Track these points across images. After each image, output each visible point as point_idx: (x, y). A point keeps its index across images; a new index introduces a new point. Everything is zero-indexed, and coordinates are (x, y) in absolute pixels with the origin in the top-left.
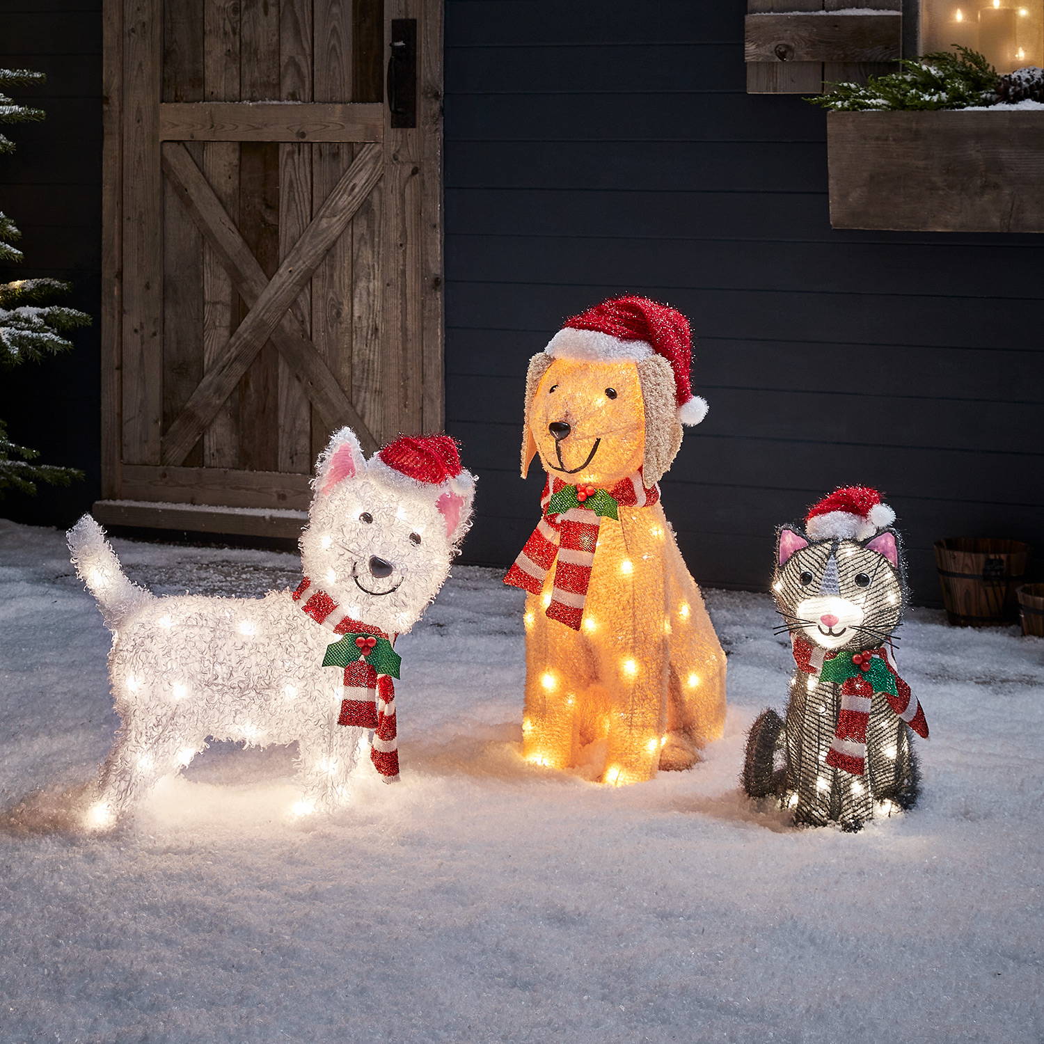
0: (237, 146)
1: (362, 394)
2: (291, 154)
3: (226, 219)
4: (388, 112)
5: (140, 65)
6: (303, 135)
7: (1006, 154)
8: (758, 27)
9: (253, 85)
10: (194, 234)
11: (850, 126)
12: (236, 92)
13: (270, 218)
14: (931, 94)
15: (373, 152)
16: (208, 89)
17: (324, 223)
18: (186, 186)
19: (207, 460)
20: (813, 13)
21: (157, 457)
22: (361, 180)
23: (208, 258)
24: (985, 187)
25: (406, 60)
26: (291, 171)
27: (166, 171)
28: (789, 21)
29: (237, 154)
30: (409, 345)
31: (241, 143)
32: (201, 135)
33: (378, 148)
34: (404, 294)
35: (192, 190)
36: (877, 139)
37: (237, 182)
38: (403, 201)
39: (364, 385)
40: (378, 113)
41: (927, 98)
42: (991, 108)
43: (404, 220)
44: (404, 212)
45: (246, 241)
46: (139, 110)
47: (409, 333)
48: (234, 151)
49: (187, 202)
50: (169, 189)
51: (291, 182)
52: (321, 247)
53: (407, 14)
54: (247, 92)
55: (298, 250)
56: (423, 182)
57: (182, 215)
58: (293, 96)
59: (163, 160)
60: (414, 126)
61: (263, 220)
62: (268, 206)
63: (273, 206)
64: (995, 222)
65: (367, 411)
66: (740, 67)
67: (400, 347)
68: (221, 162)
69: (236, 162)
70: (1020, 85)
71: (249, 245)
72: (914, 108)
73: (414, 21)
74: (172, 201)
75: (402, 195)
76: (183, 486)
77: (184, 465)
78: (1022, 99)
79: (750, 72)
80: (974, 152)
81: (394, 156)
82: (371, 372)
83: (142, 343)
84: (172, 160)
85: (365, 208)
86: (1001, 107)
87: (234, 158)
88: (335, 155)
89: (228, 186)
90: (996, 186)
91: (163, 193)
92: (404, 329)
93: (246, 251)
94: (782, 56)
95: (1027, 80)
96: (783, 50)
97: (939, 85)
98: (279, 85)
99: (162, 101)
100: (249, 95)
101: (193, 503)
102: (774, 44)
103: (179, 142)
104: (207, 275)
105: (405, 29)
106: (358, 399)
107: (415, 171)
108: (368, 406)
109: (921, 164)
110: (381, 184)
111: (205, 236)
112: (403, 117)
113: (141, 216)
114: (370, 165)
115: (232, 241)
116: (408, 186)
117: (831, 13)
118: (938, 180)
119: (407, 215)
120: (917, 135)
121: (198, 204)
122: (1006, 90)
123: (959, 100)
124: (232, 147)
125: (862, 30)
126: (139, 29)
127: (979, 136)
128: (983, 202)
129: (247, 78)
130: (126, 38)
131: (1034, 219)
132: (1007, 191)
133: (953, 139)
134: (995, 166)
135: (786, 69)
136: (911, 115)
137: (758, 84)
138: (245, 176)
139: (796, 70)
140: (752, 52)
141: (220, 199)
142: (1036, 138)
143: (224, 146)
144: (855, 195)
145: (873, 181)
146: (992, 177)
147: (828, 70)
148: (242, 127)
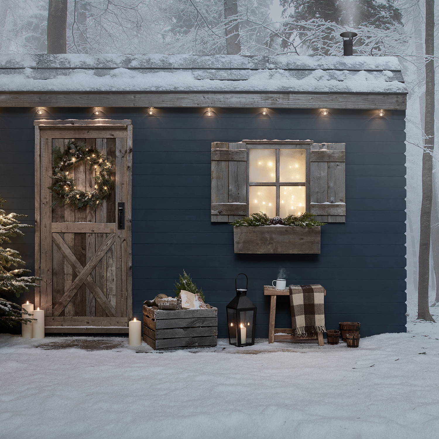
0: (74, 234)
1: (110, 296)
2: (89, 236)
3: (71, 252)
4: (117, 225)
5: (46, 212)
6: (93, 231)
7: (274, 236)
8: (214, 206)
10: (61, 256)
11: (239, 230)
12: (74, 220)
13: (84, 252)
14: (258, 223)
15: (113, 235)
16: (65, 219)
17: (99, 253)
18: (59, 244)
19: (66, 315)
20: (227, 203)
21: (51, 315)
22: (109, 242)
23: (65, 262)
24: (269, 243)
25: (122, 212)
26: (90, 240)
27: (53, 241)
28: (221, 205)
29: (74, 236)
30: (123, 283)
31: (75, 233)
32: (63, 231)
33: (114, 234)
34: (121, 271)
35: (61, 245)
36: (245, 233)
37: (74, 243)
38: (121, 248)
39: (110, 293)
40: (114, 226)
41: (257, 223)
42: (270, 226)
43: (121, 252)
44: (121, 250)
45: (76, 258)
46: (45, 224)
47: (123, 280)
48: (73, 235)
49: (59, 248)
50: (54, 245)
51: (89, 243)
52: (98, 259)
53: (122, 201)
55: (92, 260)
56: (127, 243)
57: (58, 251)
58: (90, 221)
59: (52, 237)
60: (124, 229)
61: (82, 252)
62: (83, 249)
63: (84, 249)
64: (272, 251)
65: (111, 300)
66: (210, 215)
67: (121, 284)
68: (69, 238)
70: (276, 221)
71: (78, 259)
72: (254, 226)
73: (124, 203)
74: (55, 248)
75: (121, 246)
76: (59, 322)
77: (59, 316)
78: (277, 224)
79: (212, 217)
80: (267, 236)
81: (119, 236)
82: (112, 290)
83: (47, 285)
84: (55, 237)
85: (110, 249)
86: (272, 226)
87: (73, 237)
88: (102, 236)
89: (71, 244)
91: (52, 245)
92: (122, 279)
93: (77, 260)
94: (220, 213)
95: (277, 220)
96: (220, 212)
98: (86, 218)
99: (52, 222)
100: (77, 221)
101: (62, 326)
102: (218, 210)
103: (57, 233)
104: (65, 267)
105: (122, 205)
106: (109, 297)
107: (124, 240)
108: (111, 299)
109: (255, 238)
110: (115, 243)
111: (65, 257)
112: (121, 226)
113: (46, 252)
114: (112, 239)
115: (73, 258)
116: (122, 244)
117: (231, 203)
118: (259, 242)
119: (122, 251)
120: (254, 232)
121: (63, 249)
122: (273, 222)
123: (263, 224)
124: (72, 234)
125: (238, 207)
126: (45, 203)
127: (268, 232)
128: (269, 247)
129: (77, 217)
130: (42, 206)
131: (280, 251)
132: (274, 244)
133: (263, 233)
134: (272, 239)
135: (220, 216)
136: (253, 227)
137: (214, 219)
138: (76, 241)
139: (222, 216)
140: (213, 212)
141: (69, 247)
142: (280, 232)
143: (70, 234)
144: (240, 246)
145: (244, 242)
146: (272, 242)
147: (230, 217)
148: (76, 229)
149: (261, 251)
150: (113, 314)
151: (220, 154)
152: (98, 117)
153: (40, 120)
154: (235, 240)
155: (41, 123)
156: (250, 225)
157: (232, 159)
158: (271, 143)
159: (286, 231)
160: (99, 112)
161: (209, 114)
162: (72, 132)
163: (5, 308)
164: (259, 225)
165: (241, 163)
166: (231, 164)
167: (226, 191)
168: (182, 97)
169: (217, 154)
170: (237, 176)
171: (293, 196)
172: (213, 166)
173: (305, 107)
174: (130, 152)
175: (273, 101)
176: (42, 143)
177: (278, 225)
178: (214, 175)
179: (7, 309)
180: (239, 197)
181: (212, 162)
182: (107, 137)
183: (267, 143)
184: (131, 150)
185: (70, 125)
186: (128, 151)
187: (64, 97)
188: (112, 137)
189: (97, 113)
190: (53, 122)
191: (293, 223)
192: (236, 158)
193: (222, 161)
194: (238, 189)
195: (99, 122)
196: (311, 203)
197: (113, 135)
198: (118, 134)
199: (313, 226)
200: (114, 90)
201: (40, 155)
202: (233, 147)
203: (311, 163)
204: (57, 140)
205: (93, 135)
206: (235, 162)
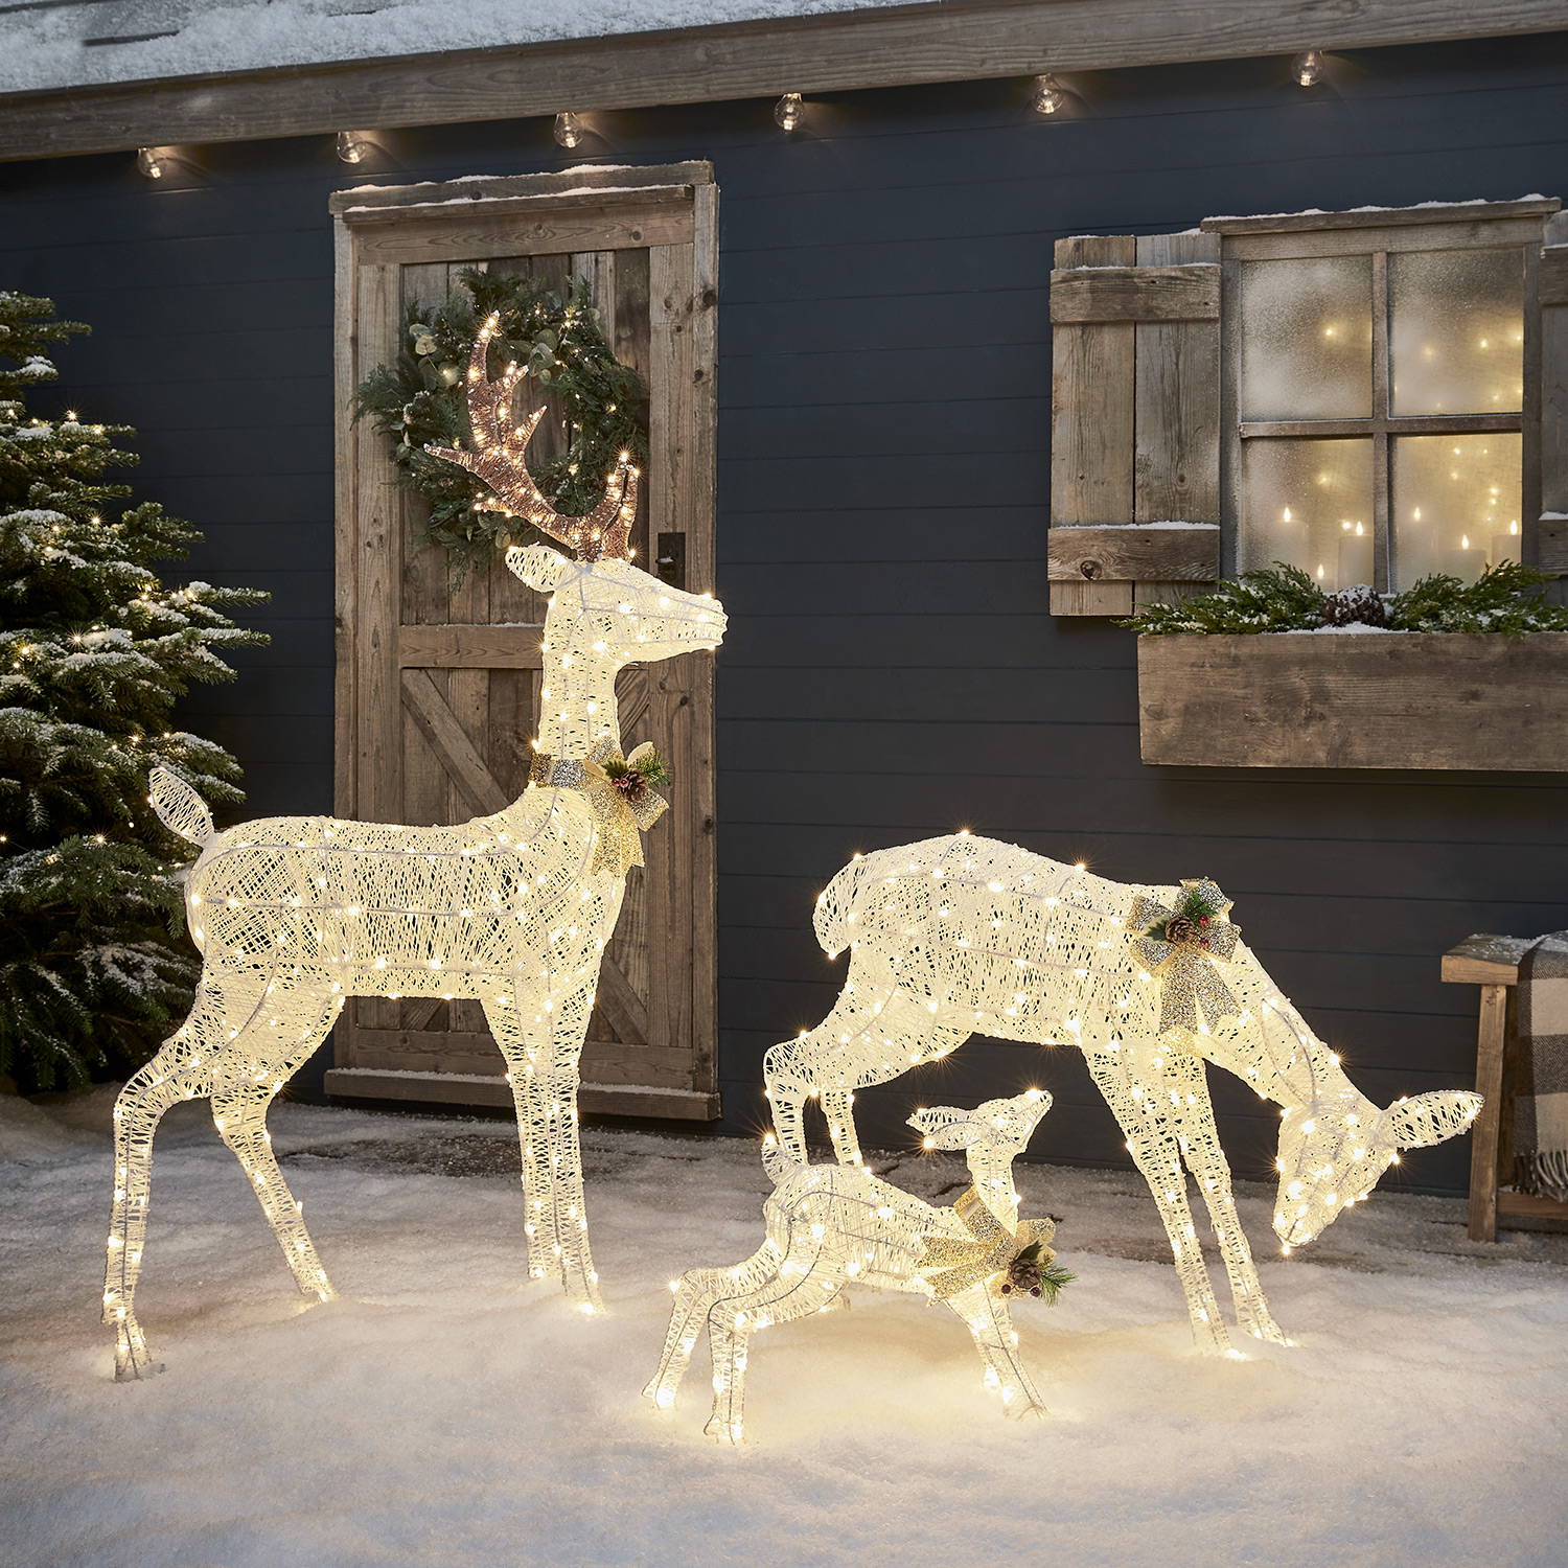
0: (486, 674)
1: (626, 949)
3: (473, 754)
5: (377, 583)
7: (1332, 681)
8: (1062, 542)
9: (503, 606)
10: (437, 770)
11: (1162, 651)
12: (485, 613)
14: (1250, 616)
15: (637, 681)
16: (453, 610)
18: (428, 717)
19: (453, 1024)
20: (1123, 527)
21: (397, 1020)
23: (453, 798)
24: (1309, 719)
25: (674, 578)
27: (407, 701)
28: (1096, 535)
29: (486, 682)
30: (677, 895)
31: (491, 671)
32: (445, 662)
33: (643, 675)
34: (671, 838)
35: (436, 723)
36: (1193, 665)
37: (486, 714)
38: (671, 735)
39: (628, 938)
41: (1247, 620)
42: (1317, 631)
43: (672, 755)
44: (671, 747)
45: (496, 778)
46: (376, 633)
47: (678, 882)
48: (482, 678)
49: (429, 737)
50: (410, 721)
53: (674, 527)
54: (496, 615)
56: (692, 714)
57: (424, 749)
59: (404, 689)
61: (515, 755)
62: (520, 740)
63: (524, 739)
64: (1321, 757)
65: (632, 967)
66: (1044, 586)
67: (668, 897)
68: (469, 691)
69: (484, 691)
70: (1347, 606)
71: (498, 782)
72: (1232, 631)
73: (684, 534)
74: (412, 731)
75: (670, 728)
76: (425, 1052)
77: (426, 1028)
78: (1349, 622)
79: (1054, 591)
80: (1297, 680)
81: (661, 684)
82: (635, 925)
84: (412, 689)
86: (1327, 630)
87: (483, 687)
89: (476, 719)
90: (1322, 717)
91: (403, 724)
92: (672, 877)
93: (496, 789)
94: (1088, 574)
95: (1354, 600)
96: (1089, 567)
97: (1259, 607)
98: (532, 605)
99: (402, 624)
100: (499, 617)
101: (436, 1070)
102: (1079, 561)
103: (420, 669)
105: (673, 544)
106: (621, 954)
107: (684, 702)
108: (632, 962)
109: (1240, 692)
110: (647, 716)
111: (451, 773)
113: (378, 751)
114: (634, 695)
115: (480, 779)
116: (676, 718)
117: (1142, 527)
118: (1258, 710)
119: (675, 749)
120: (1236, 661)
121: (443, 740)
122: (1334, 612)
123: (1281, 622)
124: (480, 674)
125: (1177, 546)
126: (375, 542)
127: (1303, 662)
128: (1308, 735)
129: (497, 600)
130: (361, 555)
131: (1363, 754)
132: (1334, 722)
133: (1275, 665)
134: (1321, 695)
135: (1093, 588)
136: (1229, 638)
137: (1062, 604)
138: (495, 708)
139: (1104, 589)
140: (1055, 569)
141: (466, 732)
142: (1365, 663)
143: (472, 673)
144: (1168, 727)
145: (1187, 711)
146: (1318, 708)
147: (1138, 590)
148: (491, 652)
149: (1272, 752)
150: (635, 1032)
151: (1093, 291)
152: (575, 157)
153: (356, 190)
154: (1145, 701)
155: (357, 200)
156: (1215, 628)
157: (1149, 310)
158: (1339, 222)
159: (1392, 654)
160: (577, 135)
161: (1049, 107)
162: (478, 232)
163: (130, 981)
164: (1261, 627)
165: (1193, 329)
166: (1148, 335)
167: (1122, 470)
168: (914, 32)
169: (1075, 293)
170: (1176, 393)
171: (1494, 491)
172: (1063, 346)
173: (1502, 26)
174: (706, 306)
175: (1338, 14)
176: (364, 284)
177: (1357, 629)
178: (1064, 392)
179: (135, 986)
180: (1185, 497)
181: (1055, 331)
182: (615, 246)
183: (1321, 224)
184: (708, 298)
185: (467, 200)
186: (698, 302)
187: (429, 80)
188: (636, 244)
189: (571, 142)
190: (404, 193)
191: (1434, 616)
192: (1170, 305)
193: (1102, 324)
194: (1182, 457)
195: (579, 181)
196: (1547, 516)
197: (637, 236)
198: (655, 227)
199: (1532, 628)
200: (620, 27)
201: (355, 340)
202: (1154, 252)
203: (1546, 314)
204: (419, 270)
205: (555, 238)
206: (1167, 330)
